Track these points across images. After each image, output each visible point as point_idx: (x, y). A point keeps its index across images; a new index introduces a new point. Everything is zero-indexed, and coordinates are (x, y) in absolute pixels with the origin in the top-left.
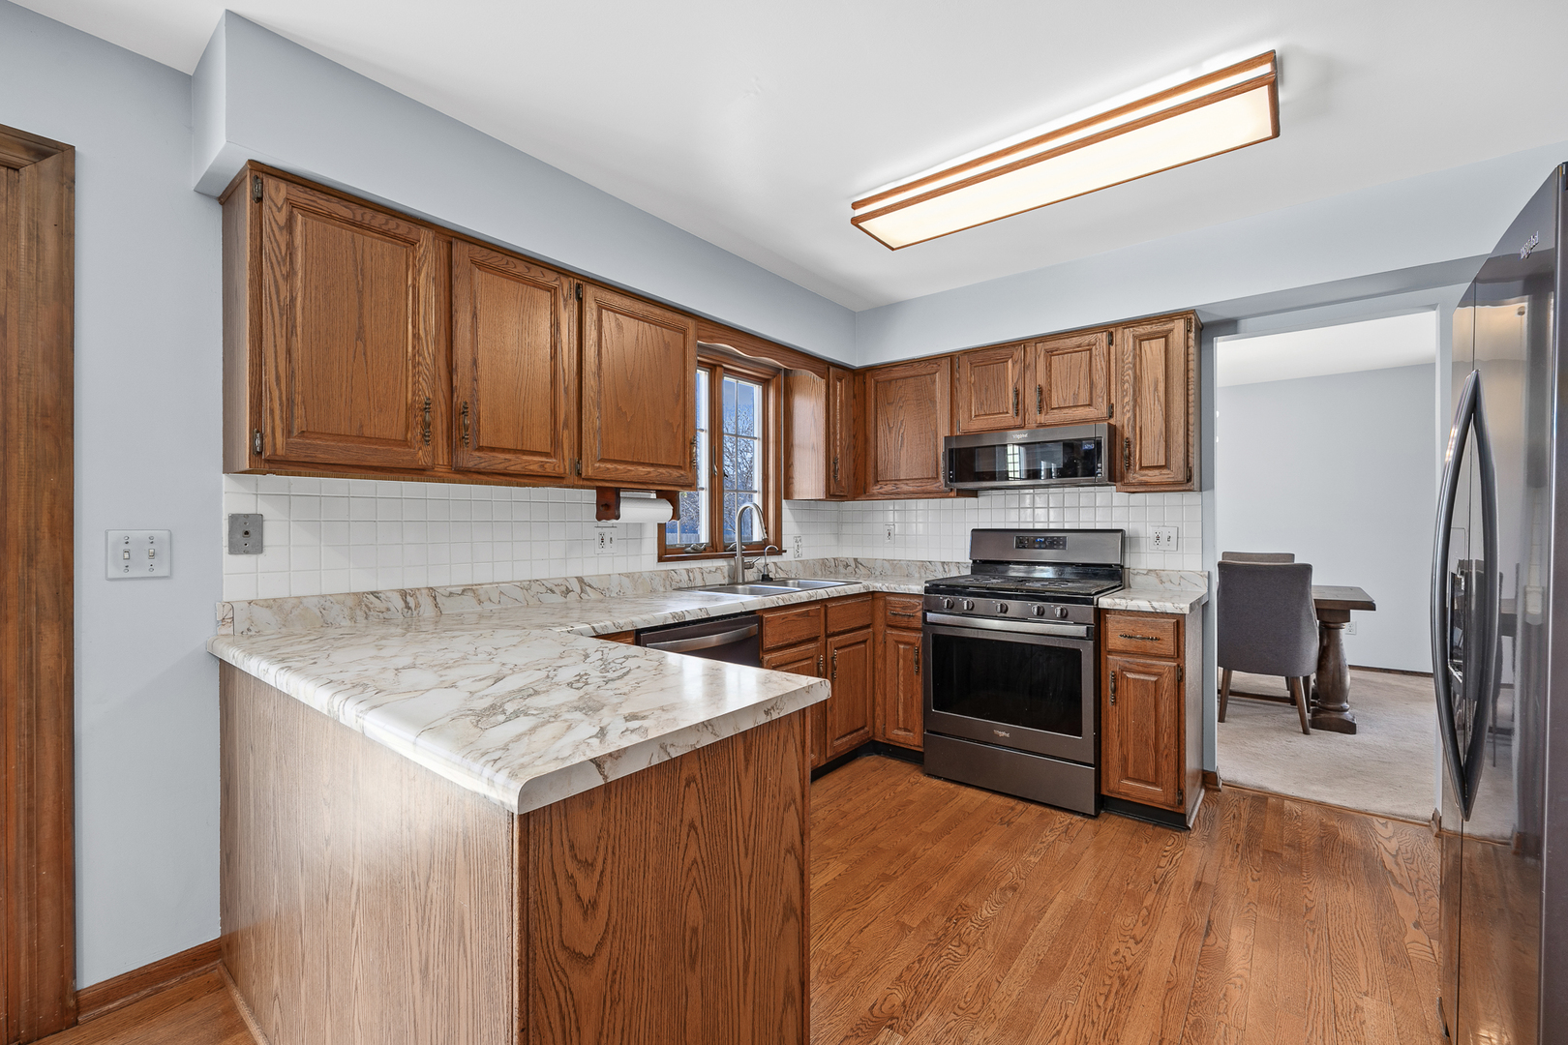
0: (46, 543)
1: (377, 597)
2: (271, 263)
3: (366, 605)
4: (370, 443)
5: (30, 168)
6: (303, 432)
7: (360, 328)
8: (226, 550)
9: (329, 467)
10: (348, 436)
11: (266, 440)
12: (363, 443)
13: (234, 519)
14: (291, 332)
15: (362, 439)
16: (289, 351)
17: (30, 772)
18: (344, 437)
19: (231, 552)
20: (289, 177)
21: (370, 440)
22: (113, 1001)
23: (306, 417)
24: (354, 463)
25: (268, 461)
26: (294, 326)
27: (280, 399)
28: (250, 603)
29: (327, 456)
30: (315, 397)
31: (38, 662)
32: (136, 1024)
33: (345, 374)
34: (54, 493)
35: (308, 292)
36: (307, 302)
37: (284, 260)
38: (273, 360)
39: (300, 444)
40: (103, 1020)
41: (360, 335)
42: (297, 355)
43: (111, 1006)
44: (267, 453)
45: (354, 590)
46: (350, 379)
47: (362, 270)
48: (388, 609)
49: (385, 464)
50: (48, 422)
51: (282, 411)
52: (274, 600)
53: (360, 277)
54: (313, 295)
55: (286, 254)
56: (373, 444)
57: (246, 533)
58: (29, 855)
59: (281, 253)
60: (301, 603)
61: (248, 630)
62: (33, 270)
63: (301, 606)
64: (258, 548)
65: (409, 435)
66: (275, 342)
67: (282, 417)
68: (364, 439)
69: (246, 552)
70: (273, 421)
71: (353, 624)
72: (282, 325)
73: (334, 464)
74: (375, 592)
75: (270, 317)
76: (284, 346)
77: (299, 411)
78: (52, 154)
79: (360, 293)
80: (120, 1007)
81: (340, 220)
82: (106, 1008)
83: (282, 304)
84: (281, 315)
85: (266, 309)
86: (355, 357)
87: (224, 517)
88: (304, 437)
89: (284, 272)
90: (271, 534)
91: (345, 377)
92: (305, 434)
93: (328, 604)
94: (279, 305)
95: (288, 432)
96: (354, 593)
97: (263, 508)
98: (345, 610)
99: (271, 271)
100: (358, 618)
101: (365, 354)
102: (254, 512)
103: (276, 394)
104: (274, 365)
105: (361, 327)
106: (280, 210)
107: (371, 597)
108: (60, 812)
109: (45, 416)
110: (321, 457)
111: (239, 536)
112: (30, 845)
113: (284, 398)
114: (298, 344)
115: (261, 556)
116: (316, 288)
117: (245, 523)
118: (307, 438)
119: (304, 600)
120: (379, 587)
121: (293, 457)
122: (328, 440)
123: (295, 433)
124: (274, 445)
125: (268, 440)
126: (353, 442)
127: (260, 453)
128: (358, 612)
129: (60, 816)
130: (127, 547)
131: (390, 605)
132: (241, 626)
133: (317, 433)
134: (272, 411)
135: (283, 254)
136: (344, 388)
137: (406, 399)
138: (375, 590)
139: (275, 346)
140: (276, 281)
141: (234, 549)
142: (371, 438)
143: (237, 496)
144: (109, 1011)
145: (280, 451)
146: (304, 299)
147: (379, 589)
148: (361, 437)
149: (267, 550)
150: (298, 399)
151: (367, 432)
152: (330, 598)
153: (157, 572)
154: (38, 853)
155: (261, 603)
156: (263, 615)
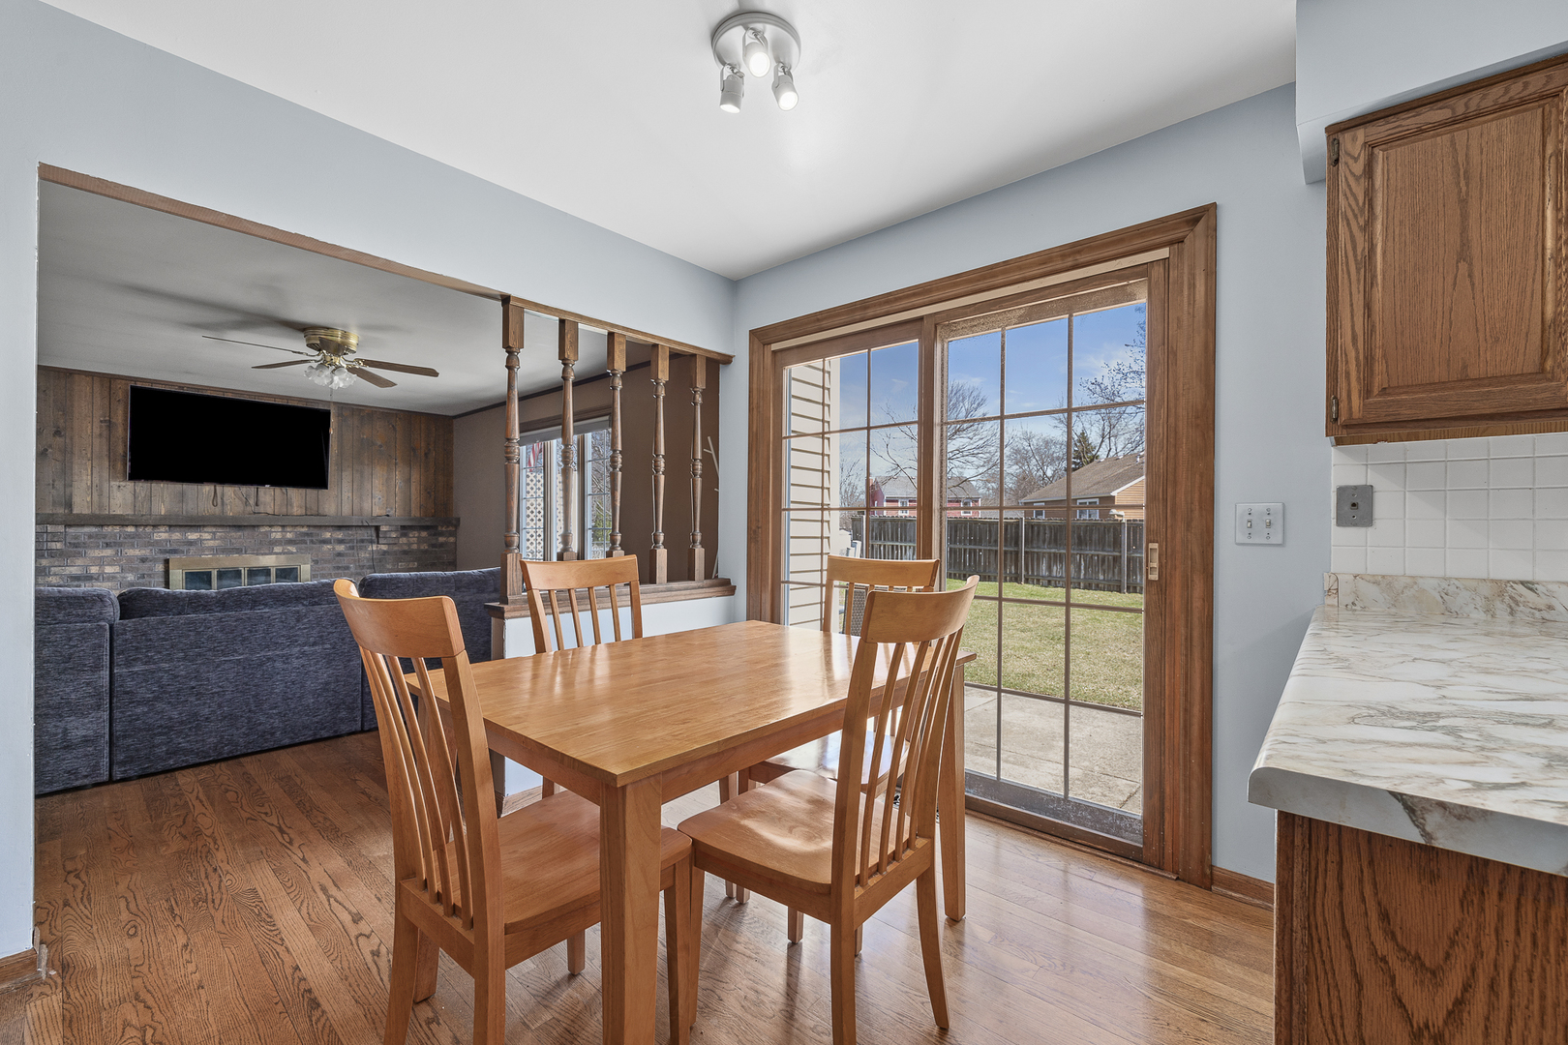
0: (1196, 513)
1: (1531, 589)
2: (1348, 220)
3: (1511, 597)
4: (1479, 386)
5: (1191, 235)
6: (1385, 388)
7: (1463, 245)
8: (1334, 521)
9: (1421, 423)
10: (1443, 383)
11: (1341, 405)
12: (1468, 387)
13: (1342, 491)
14: (1369, 284)
15: (1467, 383)
16: (1368, 306)
17: (1186, 683)
18: (1442, 385)
19: (1338, 524)
20: (1370, 118)
21: (1478, 381)
22: (1236, 892)
23: (1387, 371)
24: (1454, 414)
25: (1346, 426)
26: (1374, 277)
27: (1357, 359)
28: (1355, 577)
29: (1414, 411)
30: (1399, 346)
31: (1192, 603)
32: (1243, 919)
33: (1440, 309)
34: (1201, 476)
35: (1391, 231)
36: (1390, 244)
37: (1362, 211)
38: (1349, 320)
39: (1380, 402)
40: (1225, 899)
41: (1463, 254)
42: (1377, 307)
43: (1233, 894)
44: (1343, 418)
45: (1495, 575)
46: (1447, 314)
47: (1465, 172)
48: (1550, 608)
49: (1505, 410)
50: (1199, 421)
51: (1358, 371)
52: (1383, 577)
53: (1463, 183)
54: (1397, 233)
55: (1364, 203)
56: (1485, 386)
57: (1355, 506)
58: (1185, 744)
59: (1358, 204)
60: (1415, 583)
61: (1353, 603)
62: (1191, 311)
63: (1415, 586)
64: (1367, 520)
65: (1549, 364)
66: (1351, 300)
67: (1359, 378)
68: (1470, 382)
69: (1355, 525)
70: (1349, 384)
71: (1489, 618)
72: (1359, 280)
73: (1428, 420)
74: (1528, 582)
75: (1346, 276)
76: (1361, 303)
77: (1379, 367)
78: (1201, 218)
79: (1463, 202)
80: (1239, 900)
81: (1434, 128)
82: (1230, 893)
83: (1359, 258)
84: (1358, 270)
85: (1342, 270)
86: (1455, 284)
87: (1332, 490)
88: (1386, 394)
89: (1362, 223)
90: (1382, 506)
91: (1440, 313)
92: (1388, 391)
93: (1452, 589)
94: (1356, 260)
95: (1367, 392)
96: (1492, 581)
97: (1372, 478)
98: (1478, 598)
99: (1347, 229)
100: (1498, 612)
101: (1470, 276)
102: (1364, 483)
103: (1352, 355)
104: (1350, 325)
105: (1465, 243)
106: (1356, 159)
107: (1521, 588)
108: (1203, 719)
109: (1197, 418)
110: (1406, 413)
111: (1347, 508)
112: (1186, 737)
113: (1361, 357)
114: (1378, 294)
115: (1370, 530)
116: (1401, 222)
117: (1353, 495)
118: (1389, 394)
119: (1420, 581)
120: (1539, 575)
121: (1371, 418)
122: (1417, 393)
123: (1376, 391)
124: (1350, 408)
125: (1343, 405)
126: (1453, 388)
127: (1336, 420)
128: (1498, 604)
129: (1203, 723)
130: (1249, 517)
131: (1554, 602)
132: (1346, 598)
133: (1402, 387)
134: (1348, 374)
135: (1361, 204)
136: (1439, 326)
137: (1543, 314)
138: (1529, 578)
139: (1352, 305)
140: (1352, 237)
141: (1342, 521)
142: (1480, 379)
143: (1345, 467)
144: (1231, 897)
145: (1357, 414)
146: (1385, 242)
147: (1538, 578)
148: (1464, 380)
149: (1377, 523)
150: (1378, 353)
151: (1473, 373)
152: (1456, 582)
153: (1273, 540)
154: (1190, 745)
155: (1368, 578)
156: (1371, 591)
